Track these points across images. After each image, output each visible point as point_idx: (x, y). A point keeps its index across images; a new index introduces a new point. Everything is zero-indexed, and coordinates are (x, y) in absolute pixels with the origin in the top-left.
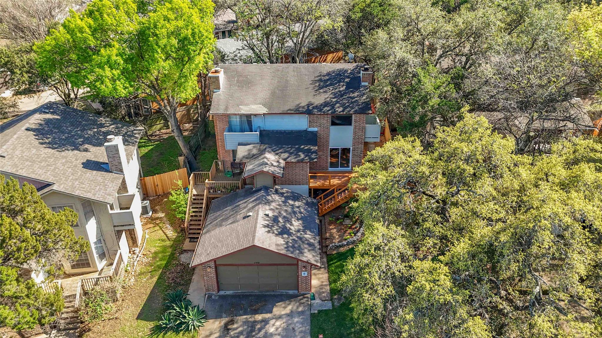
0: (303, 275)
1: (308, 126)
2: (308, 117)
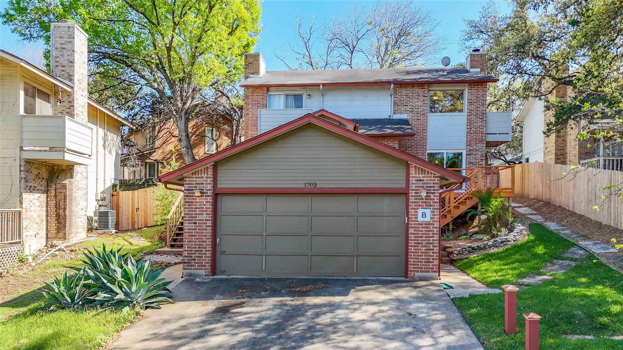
0: (420, 219)
1: (392, 111)
2: (393, 97)
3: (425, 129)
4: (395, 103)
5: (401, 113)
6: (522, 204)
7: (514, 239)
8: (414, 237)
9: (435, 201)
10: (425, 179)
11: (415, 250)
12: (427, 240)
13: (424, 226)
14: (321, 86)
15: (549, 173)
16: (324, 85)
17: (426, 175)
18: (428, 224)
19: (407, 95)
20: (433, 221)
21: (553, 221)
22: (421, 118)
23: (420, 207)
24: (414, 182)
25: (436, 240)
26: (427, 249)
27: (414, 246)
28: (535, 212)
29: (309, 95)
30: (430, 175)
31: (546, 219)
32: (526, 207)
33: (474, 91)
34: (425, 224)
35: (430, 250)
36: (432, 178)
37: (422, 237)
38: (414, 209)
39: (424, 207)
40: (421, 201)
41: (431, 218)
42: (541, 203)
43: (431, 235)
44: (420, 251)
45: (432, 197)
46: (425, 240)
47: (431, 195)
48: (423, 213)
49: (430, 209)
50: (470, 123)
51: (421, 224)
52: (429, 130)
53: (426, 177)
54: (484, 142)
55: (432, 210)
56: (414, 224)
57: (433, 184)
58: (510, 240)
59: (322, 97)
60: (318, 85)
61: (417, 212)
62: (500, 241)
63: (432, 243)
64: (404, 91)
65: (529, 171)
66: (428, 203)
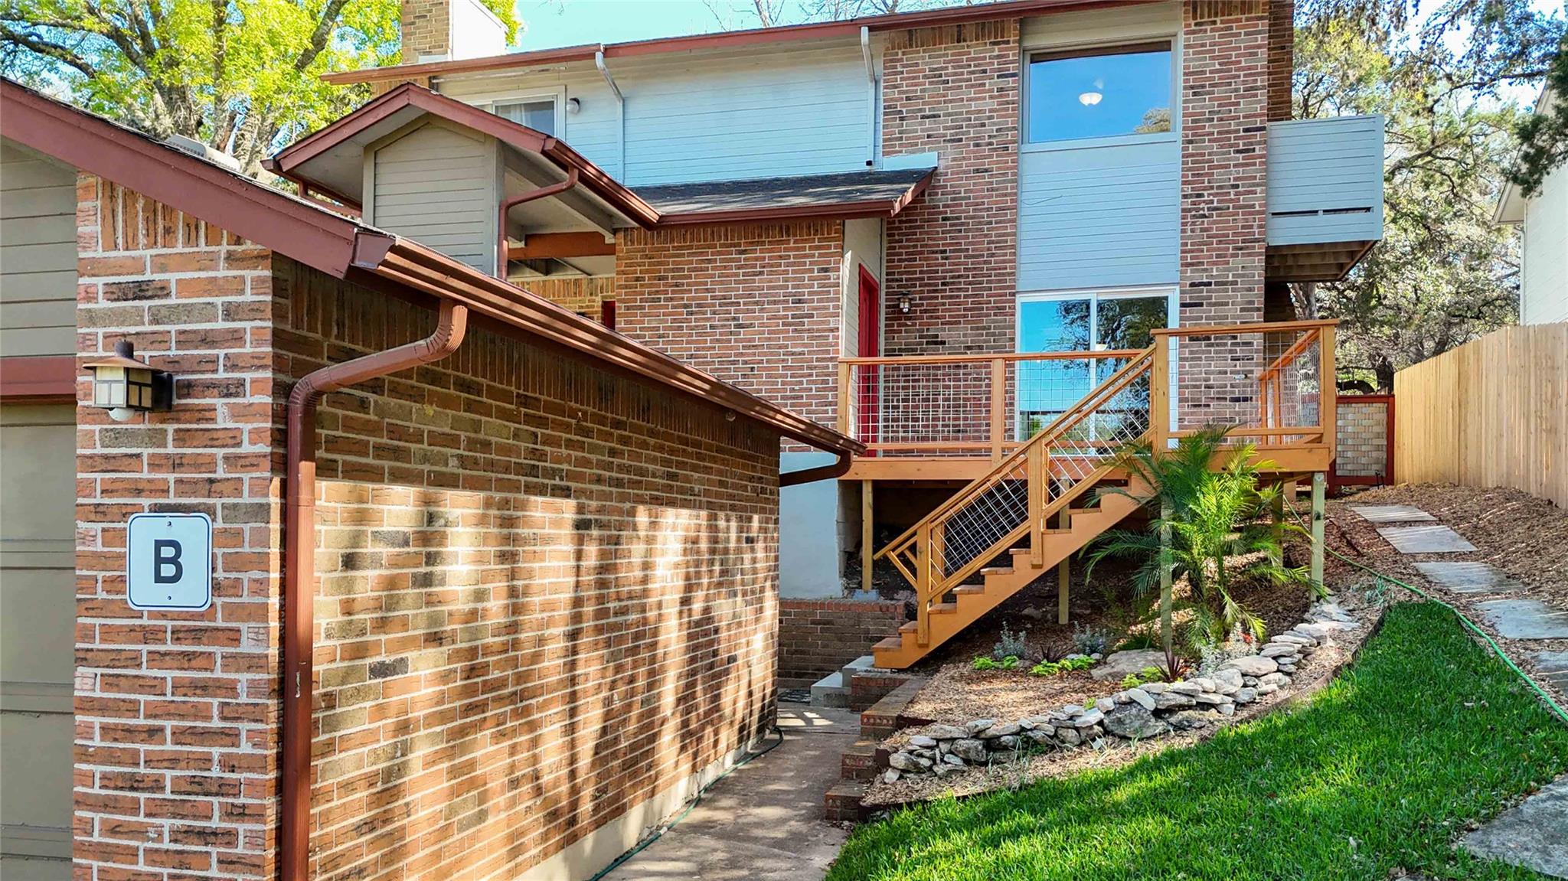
0: (144, 591)
1: (881, 143)
2: (882, 84)
3: (1008, 209)
4: (890, 110)
5: (913, 147)
6: (1423, 508)
7: (1243, 698)
8: (104, 729)
9: (246, 448)
10: (172, 277)
11: (114, 830)
12: (190, 760)
13: (170, 647)
14: (599, 56)
15: (1553, 368)
16: (609, 51)
17: (180, 248)
18: (196, 635)
19: (936, 75)
20: (231, 612)
21: (1536, 591)
22: (993, 162)
23: (146, 502)
24: (103, 304)
25: (254, 764)
26: (188, 832)
27: (106, 805)
28: (1467, 546)
29: (577, 100)
30: (203, 247)
31: (1506, 581)
32: (1441, 521)
33: (1210, 36)
34: (178, 635)
35: (204, 835)
36: (223, 272)
37: (154, 733)
38: (99, 512)
39: (172, 500)
40: (146, 452)
41: (217, 587)
42: (1515, 504)
43: (216, 723)
44: (142, 845)
45: (223, 421)
46: (173, 761)
47: (218, 402)
48: (159, 544)
49: (210, 511)
50: (1195, 172)
51: (148, 635)
52: (1025, 210)
53: (185, 262)
54: (1259, 248)
55: (220, 524)
56: (108, 633)
57: (230, 313)
58: (1216, 699)
59: (620, 105)
60: (583, 55)
61: (120, 537)
62: (1150, 704)
63: (223, 788)
64: (926, 60)
65: (1479, 375)
66: (197, 464)
